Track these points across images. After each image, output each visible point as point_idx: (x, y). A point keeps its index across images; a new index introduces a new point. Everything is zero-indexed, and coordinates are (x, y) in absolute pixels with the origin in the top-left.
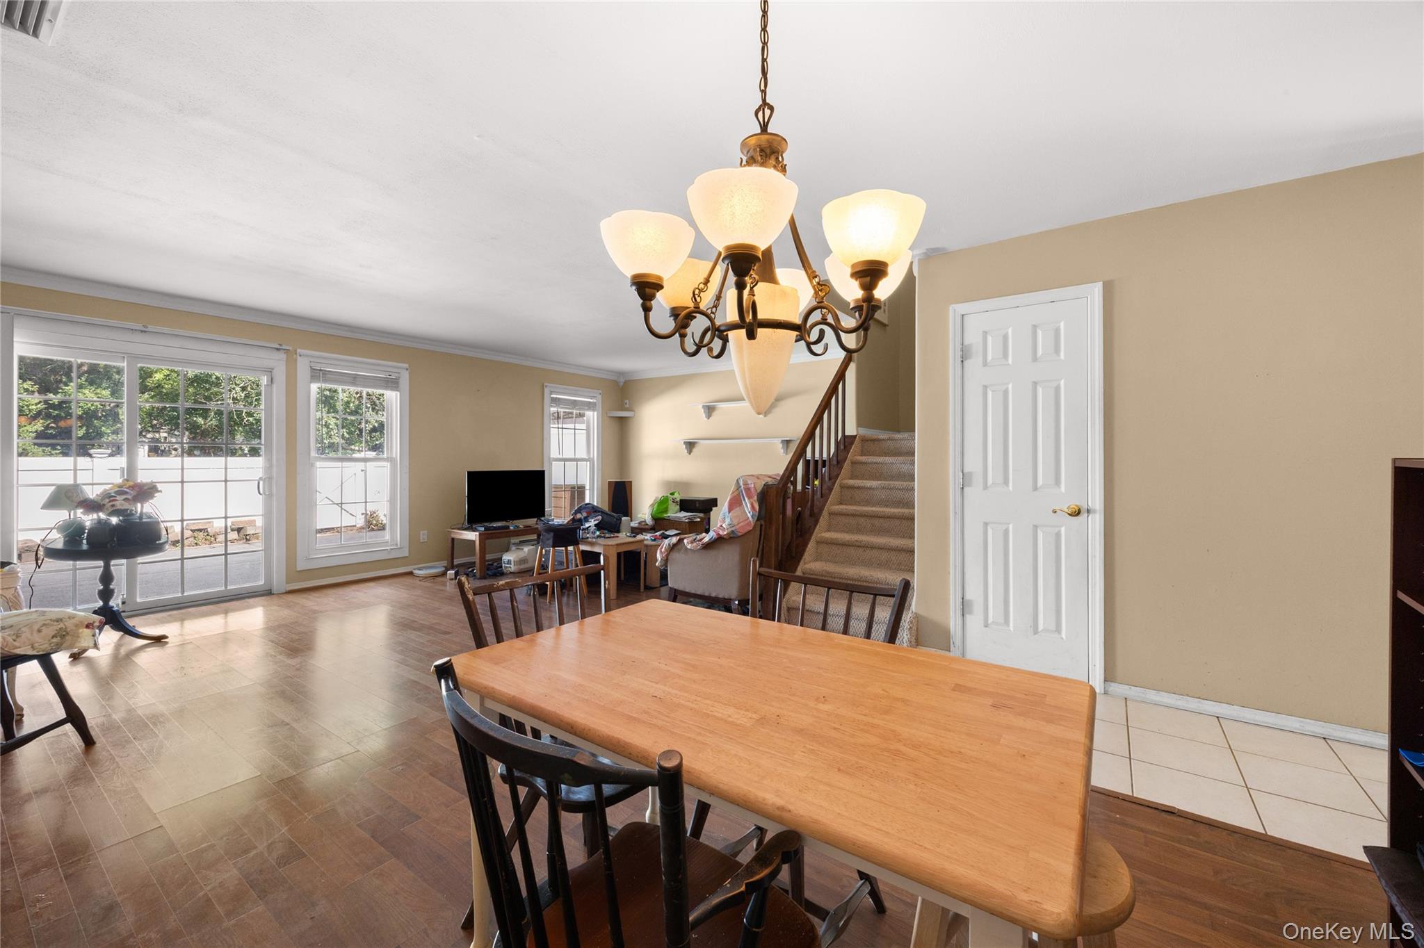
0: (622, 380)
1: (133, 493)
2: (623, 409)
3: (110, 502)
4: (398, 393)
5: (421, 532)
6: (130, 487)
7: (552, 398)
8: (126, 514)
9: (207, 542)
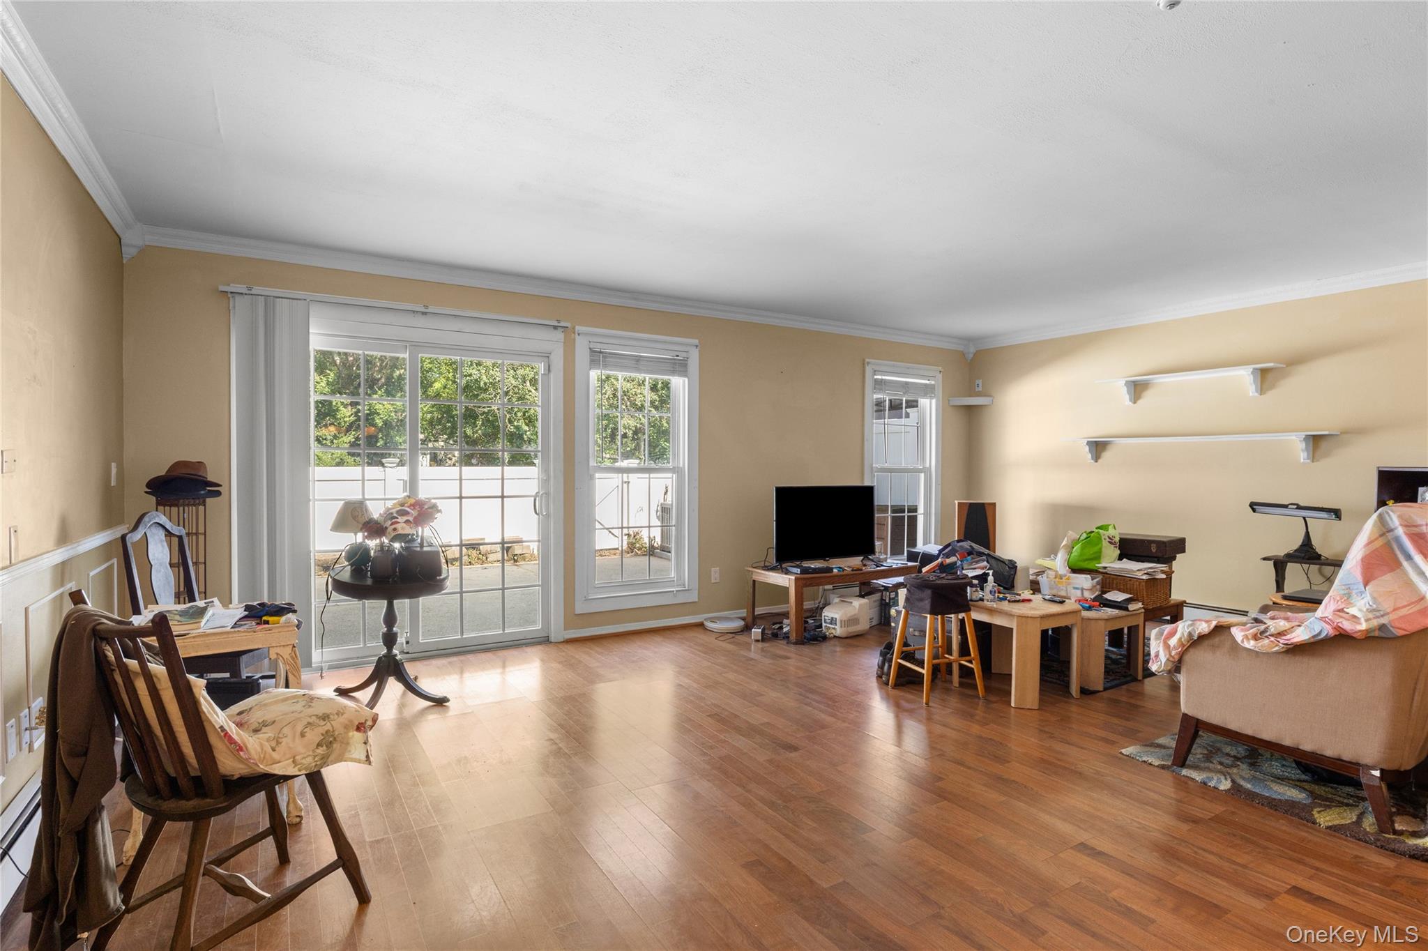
0: (972, 350)
1: (414, 513)
2: (972, 392)
3: (392, 524)
4: (686, 380)
5: (713, 569)
6: (411, 505)
7: (876, 380)
8: (407, 539)
9: (480, 561)
